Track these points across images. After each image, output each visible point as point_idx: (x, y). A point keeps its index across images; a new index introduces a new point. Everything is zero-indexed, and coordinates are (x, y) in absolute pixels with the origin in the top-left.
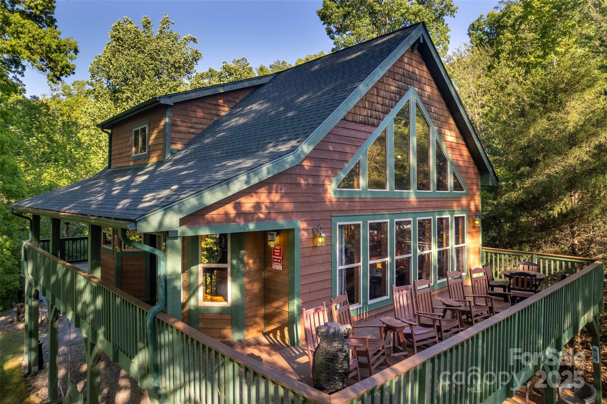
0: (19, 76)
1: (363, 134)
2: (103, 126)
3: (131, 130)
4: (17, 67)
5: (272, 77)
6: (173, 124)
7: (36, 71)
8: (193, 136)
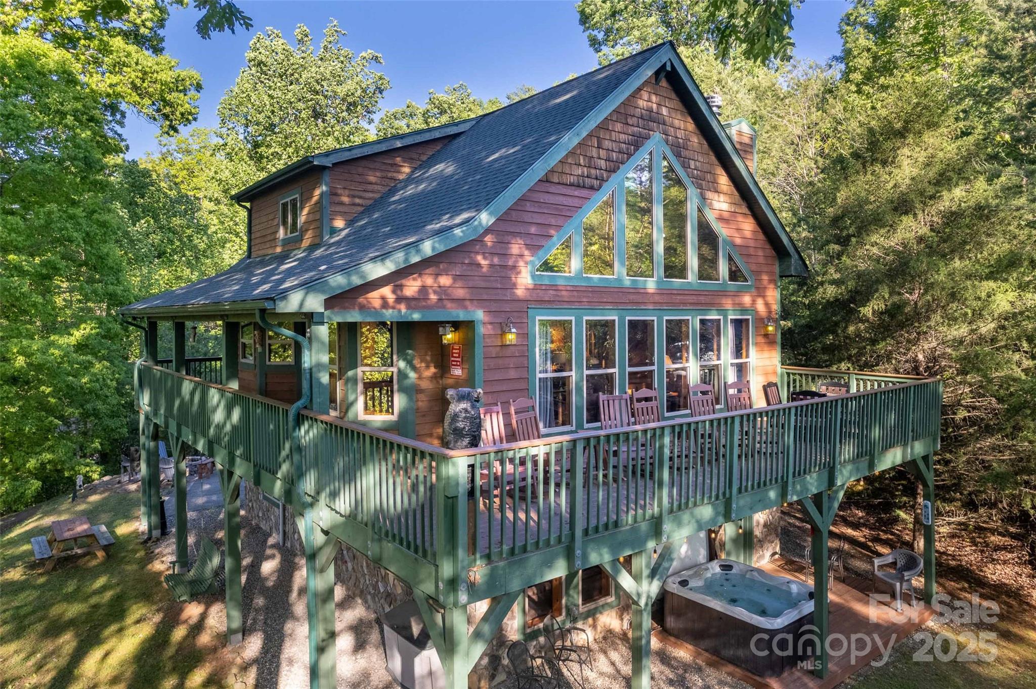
0: (118, 128)
1: (576, 200)
2: (239, 199)
3: (277, 203)
4: (113, 114)
5: (474, 122)
6: (333, 193)
7: (143, 120)
8: (360, 209)
